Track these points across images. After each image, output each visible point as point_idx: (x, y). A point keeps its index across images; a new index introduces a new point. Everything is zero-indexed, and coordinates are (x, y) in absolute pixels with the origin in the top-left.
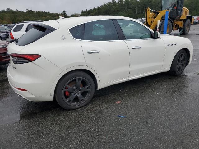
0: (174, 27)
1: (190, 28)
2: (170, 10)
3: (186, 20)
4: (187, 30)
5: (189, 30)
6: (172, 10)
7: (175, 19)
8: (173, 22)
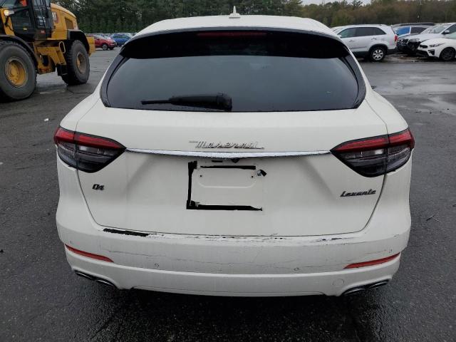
0: (40, 66)
1: (88, 65)
2: (9, 9)
3: (68, 43)
4: (83, 71)
5: (88, 71)
6: (14, 9)
7: (34, 40)
8: (32, 47)
